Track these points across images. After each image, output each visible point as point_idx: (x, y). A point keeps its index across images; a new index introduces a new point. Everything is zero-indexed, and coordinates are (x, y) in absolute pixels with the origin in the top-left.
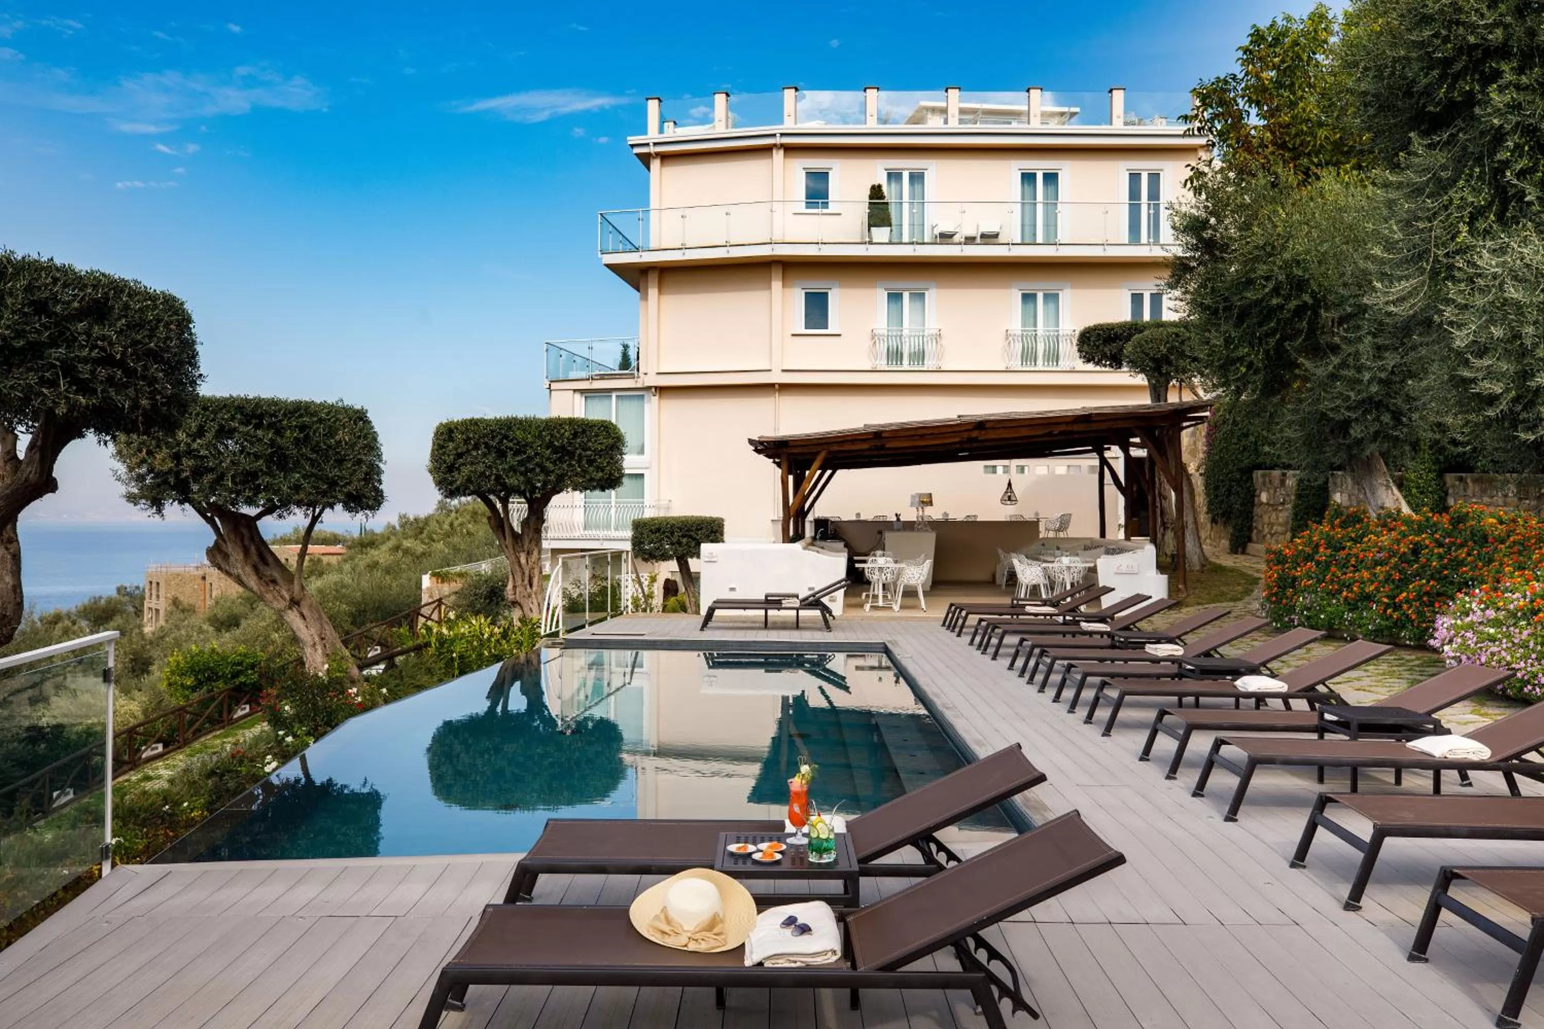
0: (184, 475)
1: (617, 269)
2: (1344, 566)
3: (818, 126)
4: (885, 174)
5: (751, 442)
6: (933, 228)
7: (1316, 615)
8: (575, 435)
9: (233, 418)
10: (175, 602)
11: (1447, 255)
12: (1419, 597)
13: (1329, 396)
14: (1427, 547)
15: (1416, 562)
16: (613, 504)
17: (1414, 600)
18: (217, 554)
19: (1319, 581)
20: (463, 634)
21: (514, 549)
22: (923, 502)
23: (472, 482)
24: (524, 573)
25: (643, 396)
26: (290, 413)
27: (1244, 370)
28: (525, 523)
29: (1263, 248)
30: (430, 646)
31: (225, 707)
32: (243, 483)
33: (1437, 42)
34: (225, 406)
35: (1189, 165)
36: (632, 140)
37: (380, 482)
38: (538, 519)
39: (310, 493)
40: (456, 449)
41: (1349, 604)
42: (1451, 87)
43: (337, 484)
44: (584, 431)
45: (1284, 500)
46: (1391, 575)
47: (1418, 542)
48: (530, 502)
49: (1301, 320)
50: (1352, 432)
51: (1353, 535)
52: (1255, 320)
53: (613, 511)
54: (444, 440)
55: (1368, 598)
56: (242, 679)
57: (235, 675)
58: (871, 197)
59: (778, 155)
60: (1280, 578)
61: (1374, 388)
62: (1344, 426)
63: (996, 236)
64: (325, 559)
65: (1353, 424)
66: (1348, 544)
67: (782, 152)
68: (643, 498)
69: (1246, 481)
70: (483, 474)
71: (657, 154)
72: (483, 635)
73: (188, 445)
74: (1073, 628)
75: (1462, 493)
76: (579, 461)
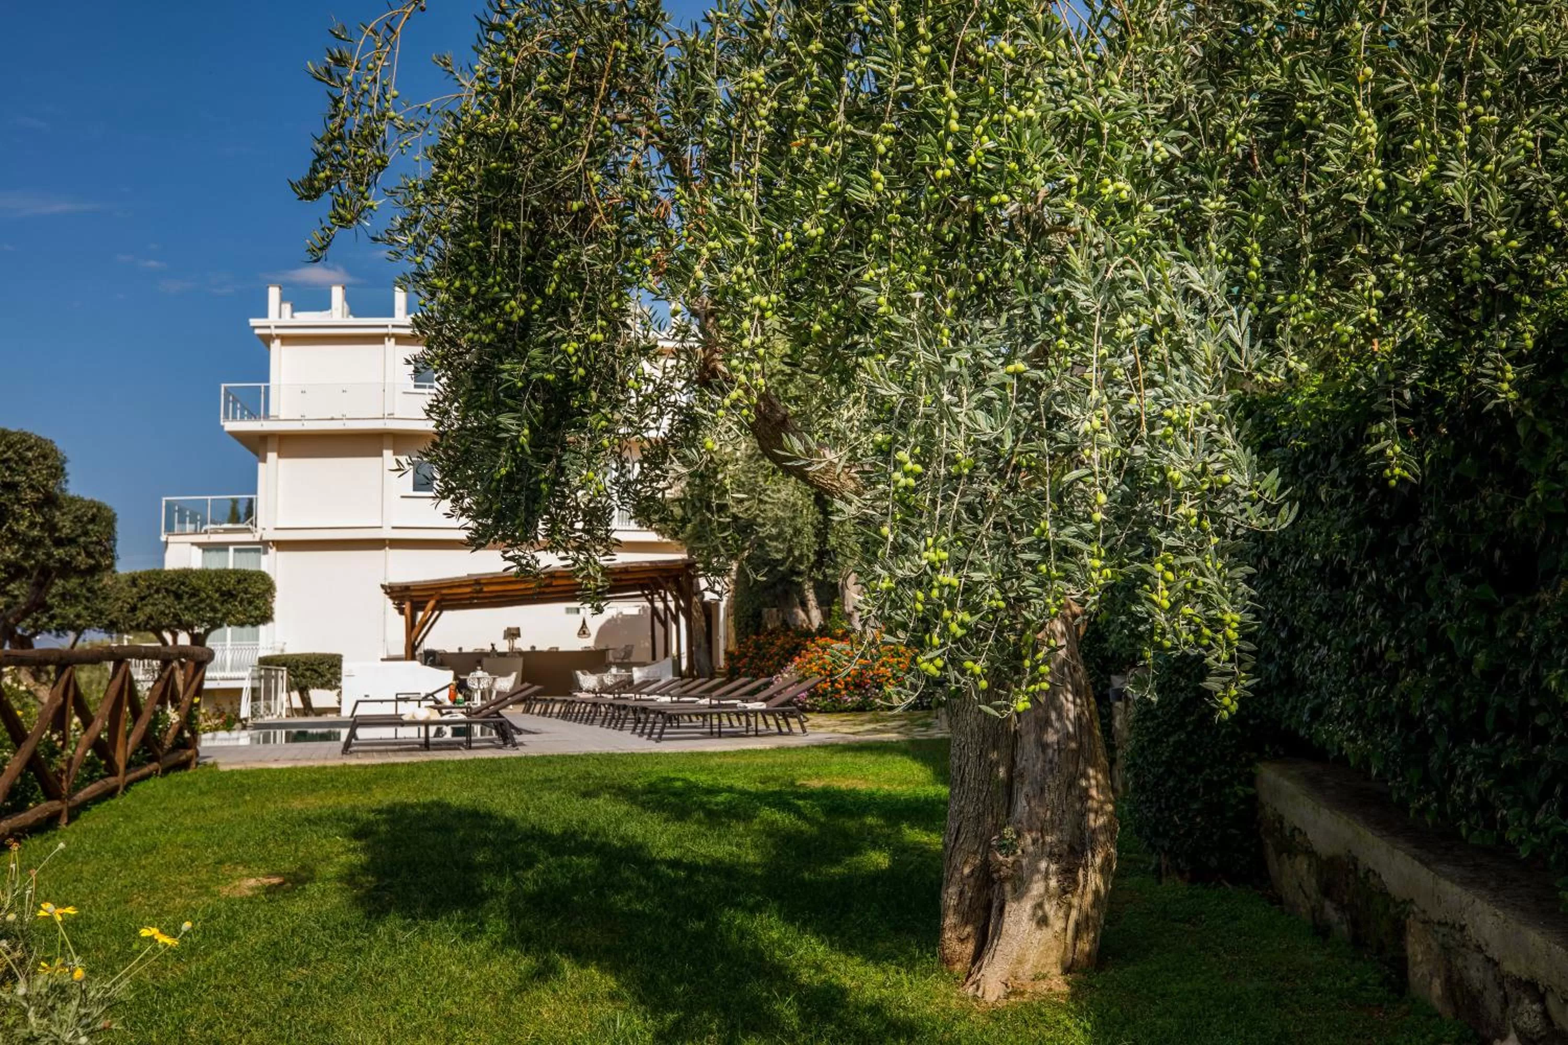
5: (383, 586)
16: (228, 646)
22: (512, 636)
25: (259, 549)
36: (254, 322)
48: (192, 636)
53: (228, 653)
59: (390, 343)
67: (392, 340)
68: (258, 640)
70: (162, 613)
71: (278, 336)
76: (241, 602)
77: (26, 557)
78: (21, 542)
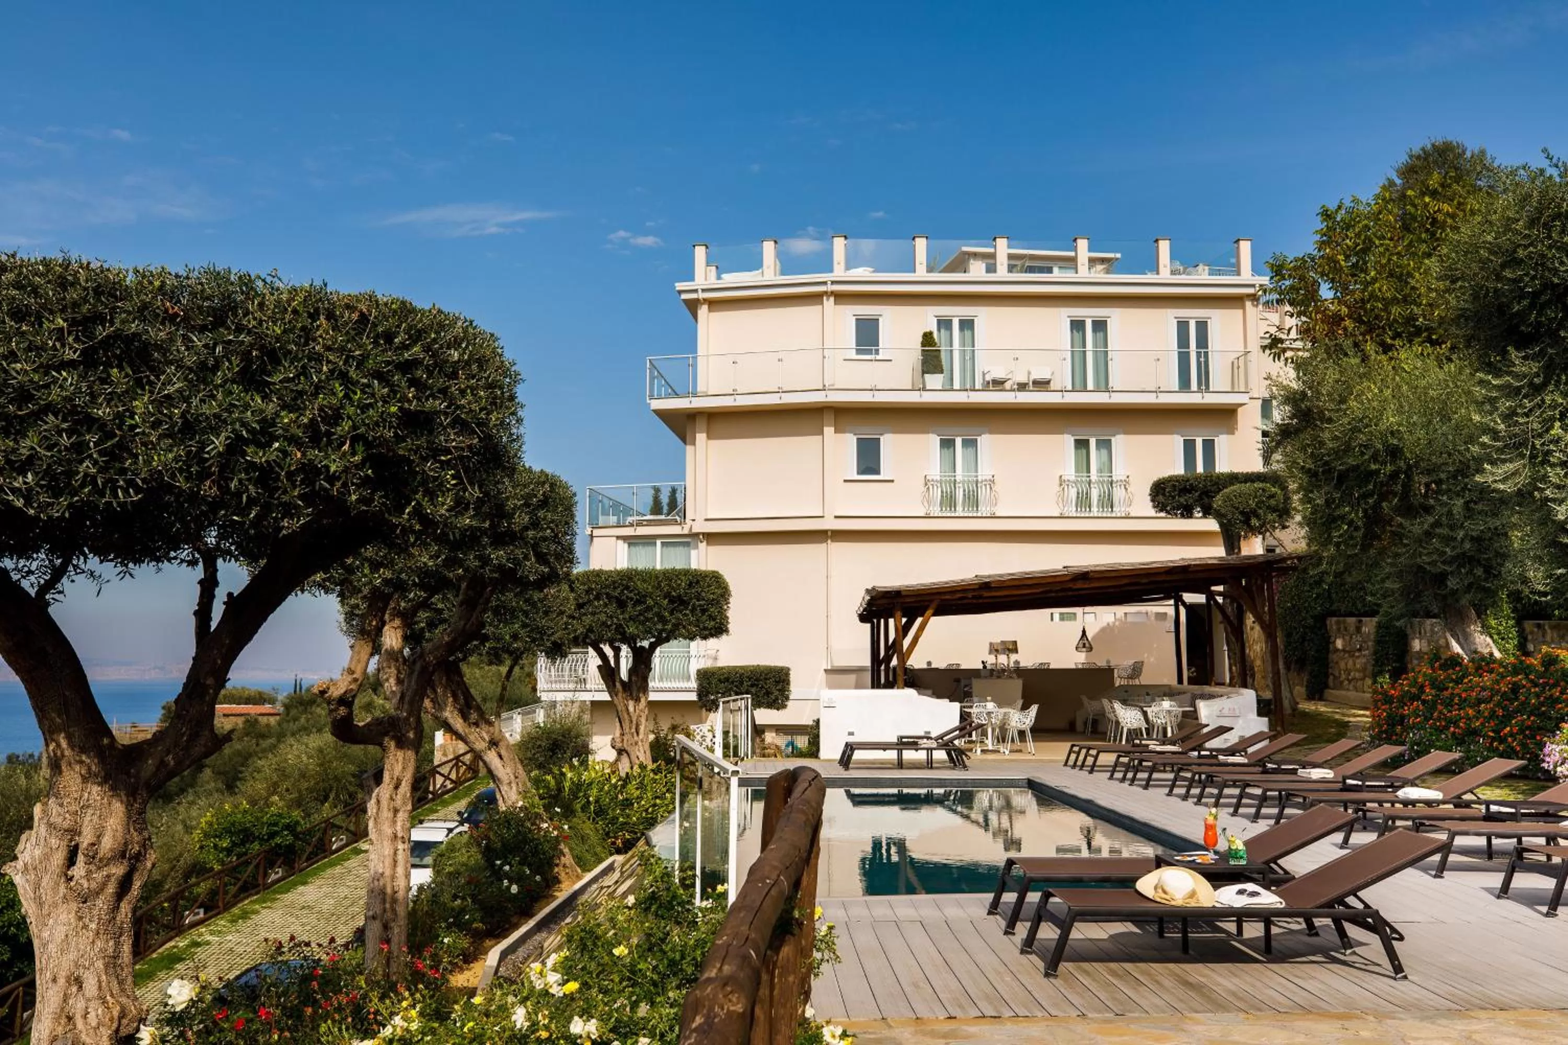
1: (666, 416)
2: (1448, 705)
3: (867, 274)
4: (935, 321)
6: (984, 374)
8: (690, 585)
11: (1543, 444)
12: (1522, 731)
13: (1425, 551)
14: (1524, 686)
15: (1517, 699)
19: (1427, 719)
21: (622, 697)
22: (1007, 649)
24: (631, 722)
25: (689, 543)
28: (632, 671)
29: (1361, 420)
31: (261, 871)
33: (1527, 279)
36: (680, 286)
38: (646, 667)
41: (1457, 739)
42: (1539, 314)
44: (698, 582)
45: (1361, 646)
46: (1495, 712)
47: (1516, 682)
48: (634, 651)
49: (1396, 483)
50: (1449, 583)
52: (1354, 483)
55: (1475, 733)
56: (278, 840)
57: (272, 835)
58: (923, 345)
59: (829, 303)
60: (1389, 716)
61: (1467, 545)
62: (1441, 579)
63: (1048, 382)
64: (263, 720)
65: (1449, 577)
66: (1450, 685)
67: (832, 299)
68: (689, 647)
69: (1320, 628)
71: (705, 300)
74: (1213, 761)
75: (1541, 639)
76: (693, 611)
77: (451, 563)
78: (441, 540)
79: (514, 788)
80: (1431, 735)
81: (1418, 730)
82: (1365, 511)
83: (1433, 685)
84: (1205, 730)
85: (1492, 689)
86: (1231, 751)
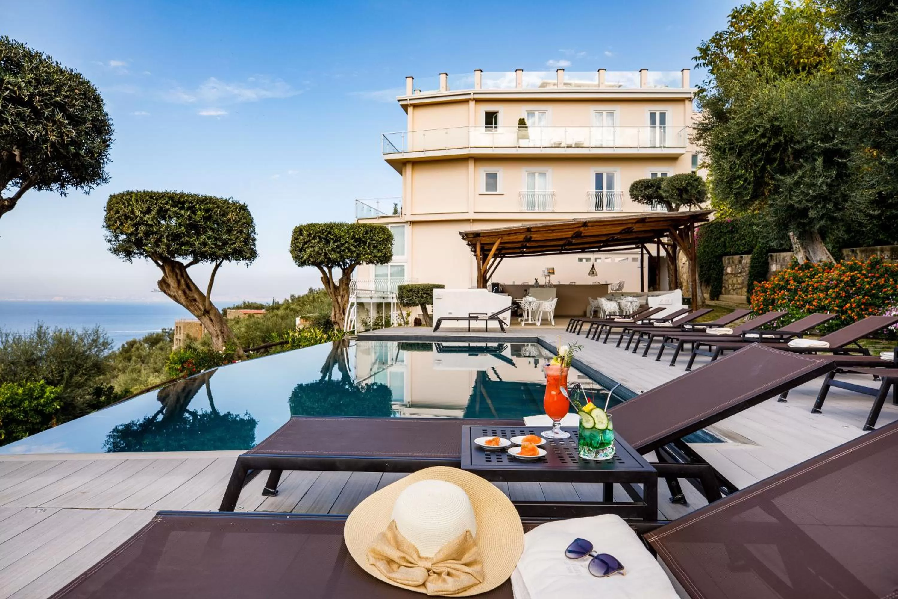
0: (140, 235)
1: (391, 162)
2: (805, 291)
4: (526, 113)
5: (461, 233)
6: (551, 140)
7: (788, 320)
8: (367, 232)
9: (167, 203)
10: (188, 336)
12: (858, 306)
13: (795, 195)
14: (859, 278)
15: (854, 285)
16: (389, 280)
17: (855, 308)
18: (163, 284)
19: (790, 301)
20: (306, 337)
21: (335, 294)
22: (549, 272)
23: (312, 257)
24: (340, 307)
25: (404, 226)
26: (201, 201)
27: (742, 182)
28: (341, 281)
30: (288, 343)
32: (174, 240)
34: (163, 196)
35: (697, 86)
36: (399, 98)
37: (254, 245)
38: (347, 278)
39: (212, 248)
40: (304, 240)
43: (228, 243)
44: (371, 231)
45: (741, 271)
46: (840, 294)
47: (853, 275)
48: (344, 270)
49: (776, 153)
50: (810, 214)
51: (808, 274)
52: (748, 154)
53: (389, 283)
54: (298, 235)
58: (519, 125)
59: (472, 104)
60: (764, 300)
61: (824, 187)
62: (804, 212)
63: (583, 143)
64: (256, 316)
65: (810, 210)
66: (807, 279)
67: (474, 102)
68: (404, 276)
69: (719, 263)
70: (318, 252)
71: (411, 105)
72: (317, 337)
73: (141, 218)
74: (651, 325)
76: (368, 247)
79: (220, 339)
80: (793, 310)
81: (784, 307)
82: (755, 172)
83: (795, 280)
84: (651, 310)
85: (837, 280)
86: (664, 320)
